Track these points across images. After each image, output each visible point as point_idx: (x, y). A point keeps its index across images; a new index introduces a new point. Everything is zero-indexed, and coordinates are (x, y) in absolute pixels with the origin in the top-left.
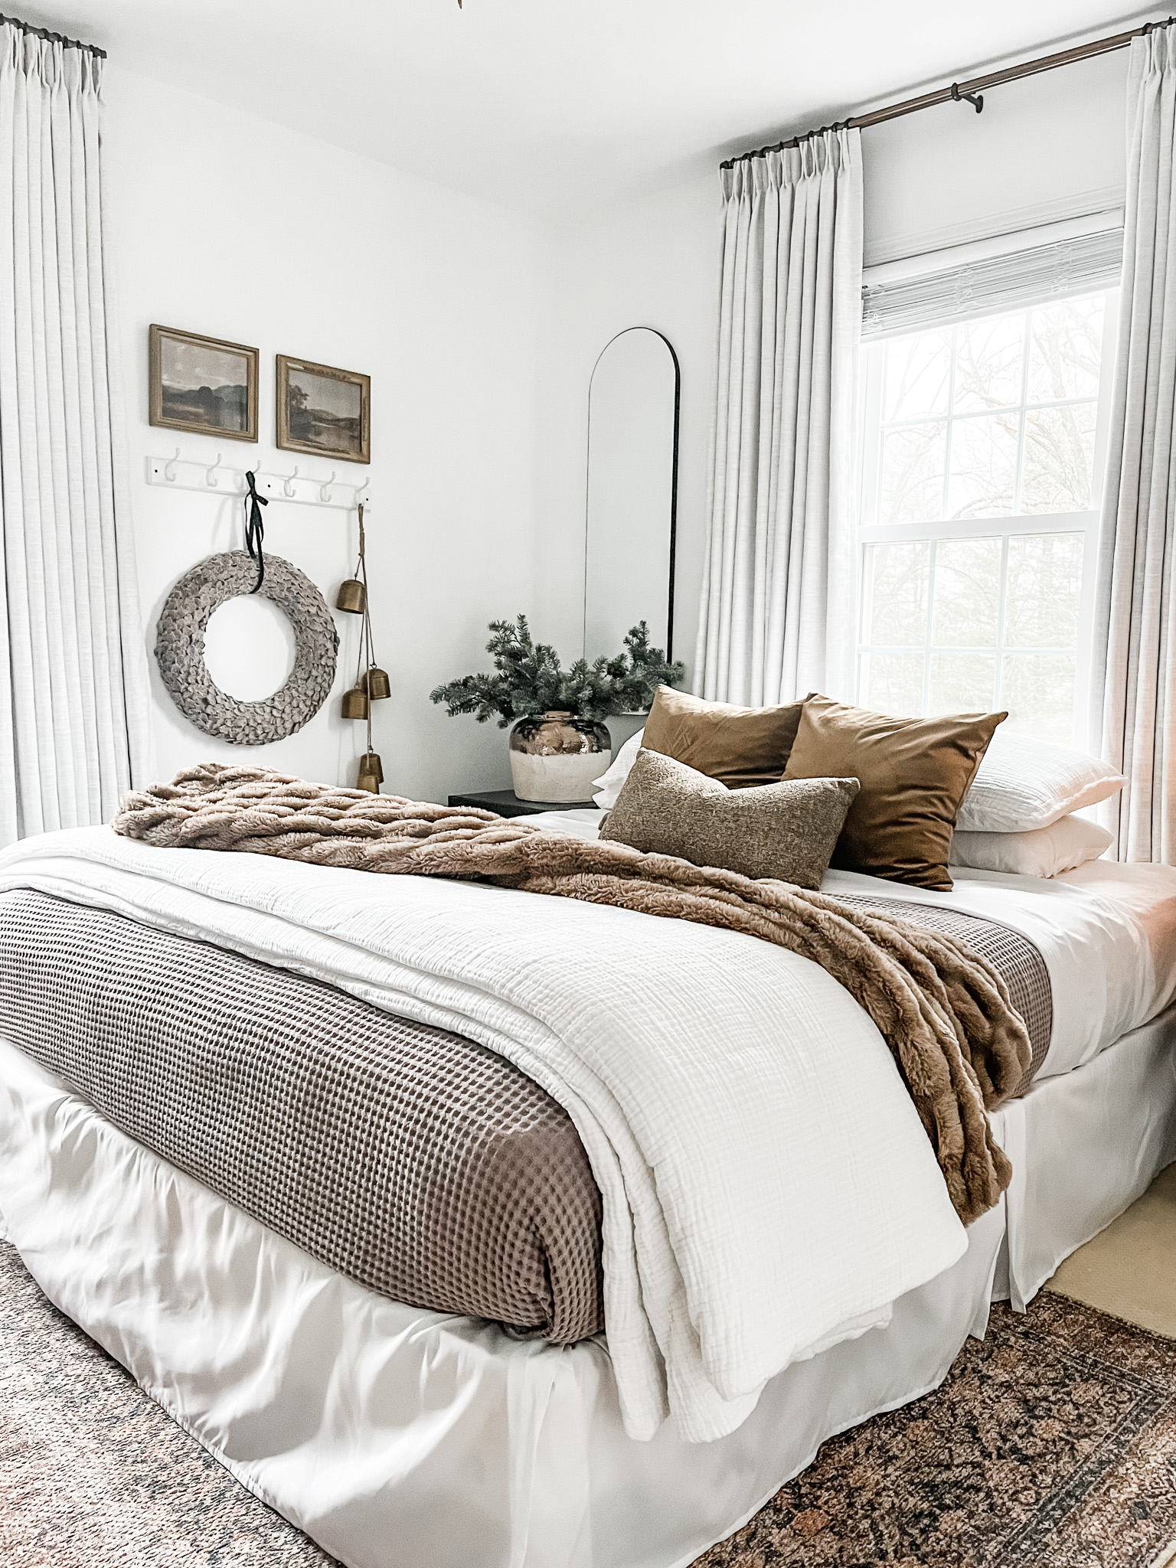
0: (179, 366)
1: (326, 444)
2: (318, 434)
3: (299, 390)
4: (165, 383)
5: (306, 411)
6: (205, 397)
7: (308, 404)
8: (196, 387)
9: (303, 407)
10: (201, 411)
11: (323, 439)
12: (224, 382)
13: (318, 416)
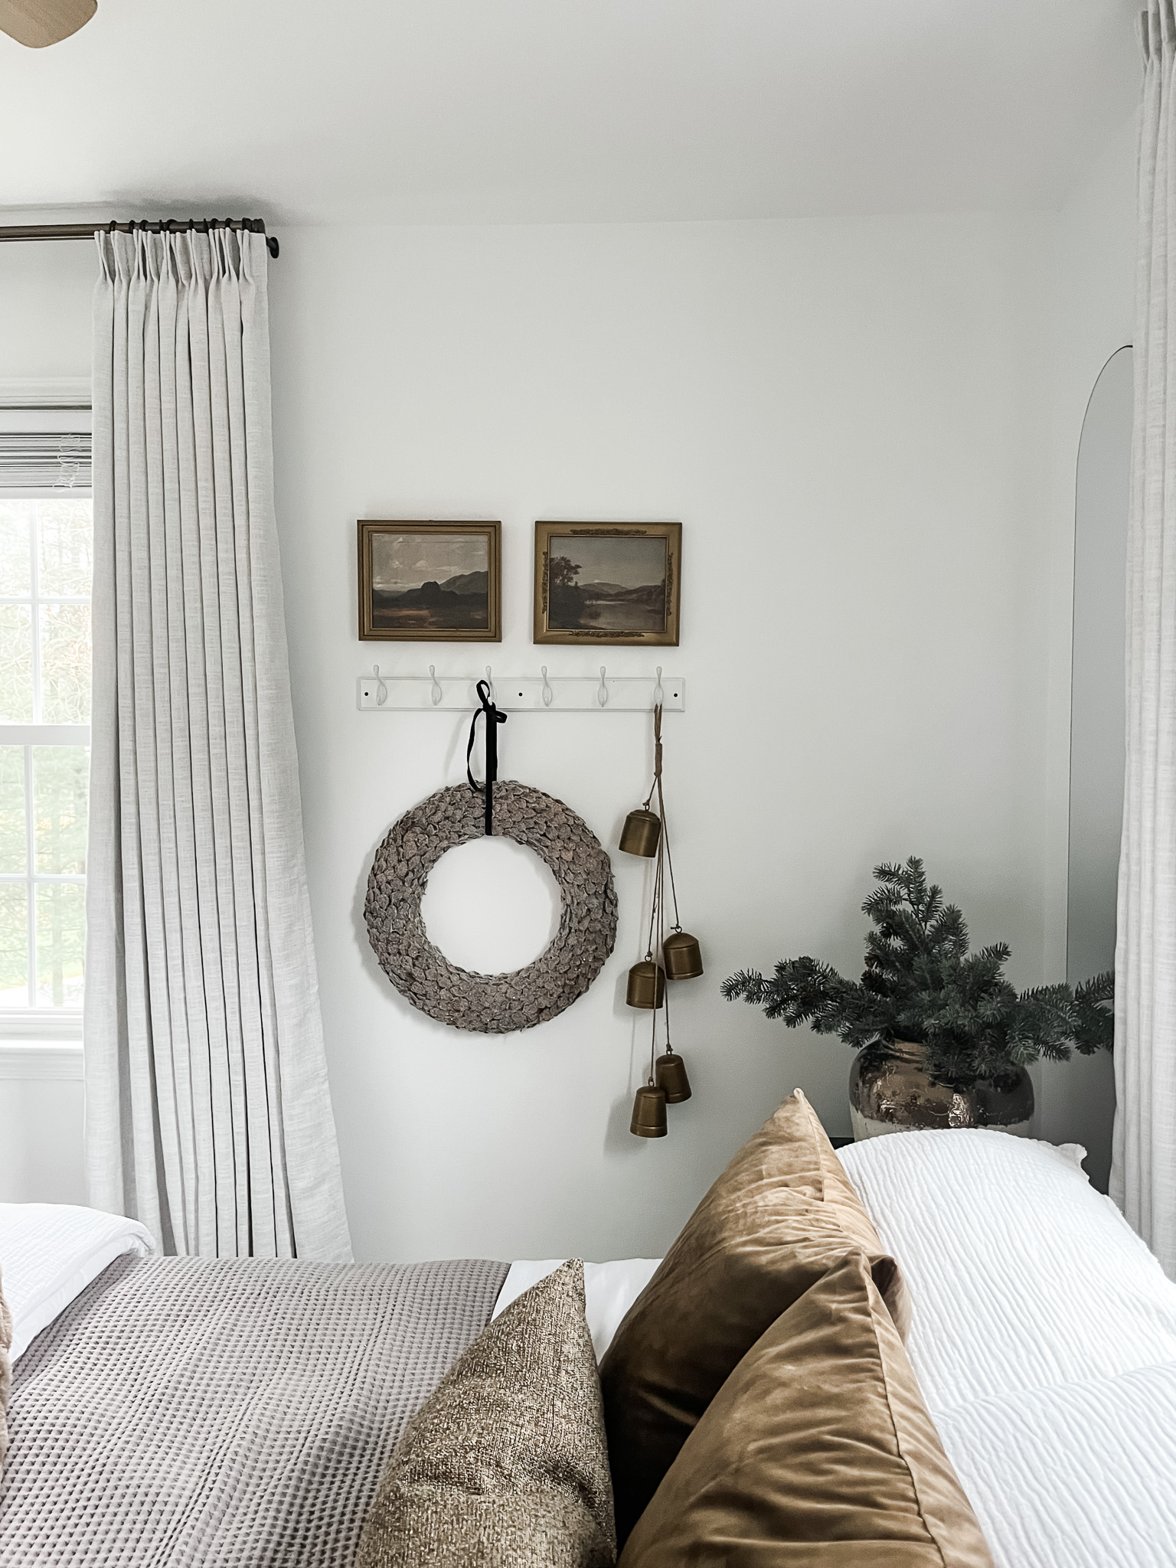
0: (396, 564)
1: (609, 628)
2: (596, 615)
3: (567, 562)
4: (377, 587)
5: (576, 587)
6: (430, 594)
7: (580, 580)
8: (419, 585)
9: (572, 584)
10: (424, 613)
11: (603, 623)
12: (456, 571)
13: (595, 593)
